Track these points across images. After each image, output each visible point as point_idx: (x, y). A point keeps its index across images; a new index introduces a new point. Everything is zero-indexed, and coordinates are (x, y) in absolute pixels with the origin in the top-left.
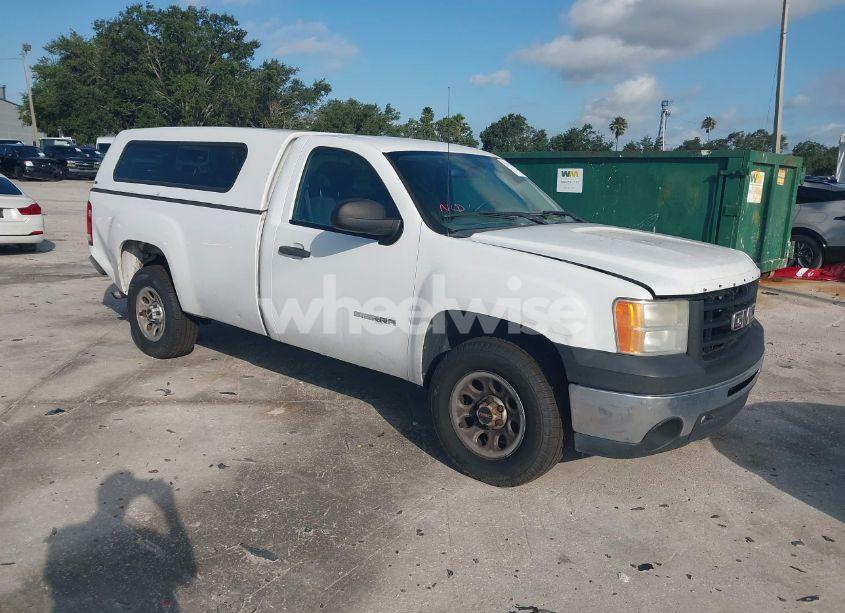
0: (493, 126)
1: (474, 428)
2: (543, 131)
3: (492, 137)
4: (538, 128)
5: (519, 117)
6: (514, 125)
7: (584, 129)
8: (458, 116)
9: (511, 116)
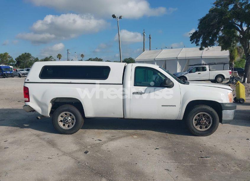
0: (20, 57)
1: (198, 125)
2: (37, 58)
3: (20, 60)
4: (36, 57)
5: (28, 54)
6: (27, 56)
7: (50, 57)
8: (6, 53)
9: (26, 53)
